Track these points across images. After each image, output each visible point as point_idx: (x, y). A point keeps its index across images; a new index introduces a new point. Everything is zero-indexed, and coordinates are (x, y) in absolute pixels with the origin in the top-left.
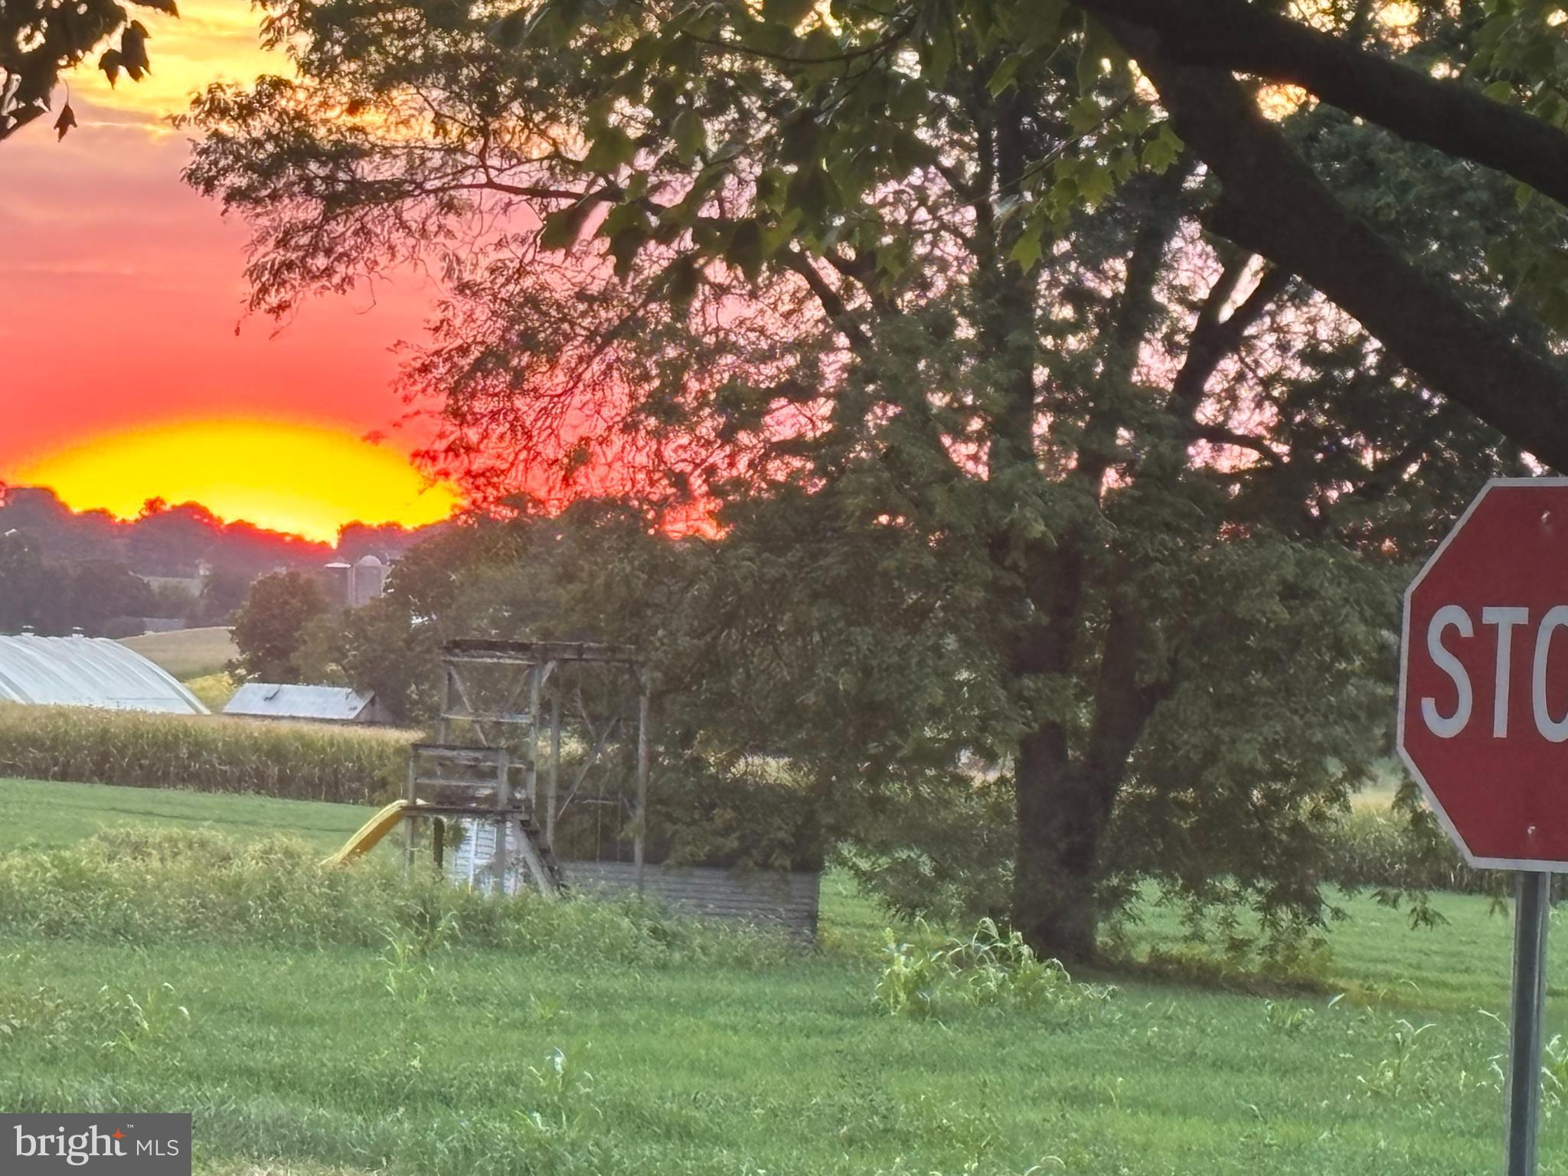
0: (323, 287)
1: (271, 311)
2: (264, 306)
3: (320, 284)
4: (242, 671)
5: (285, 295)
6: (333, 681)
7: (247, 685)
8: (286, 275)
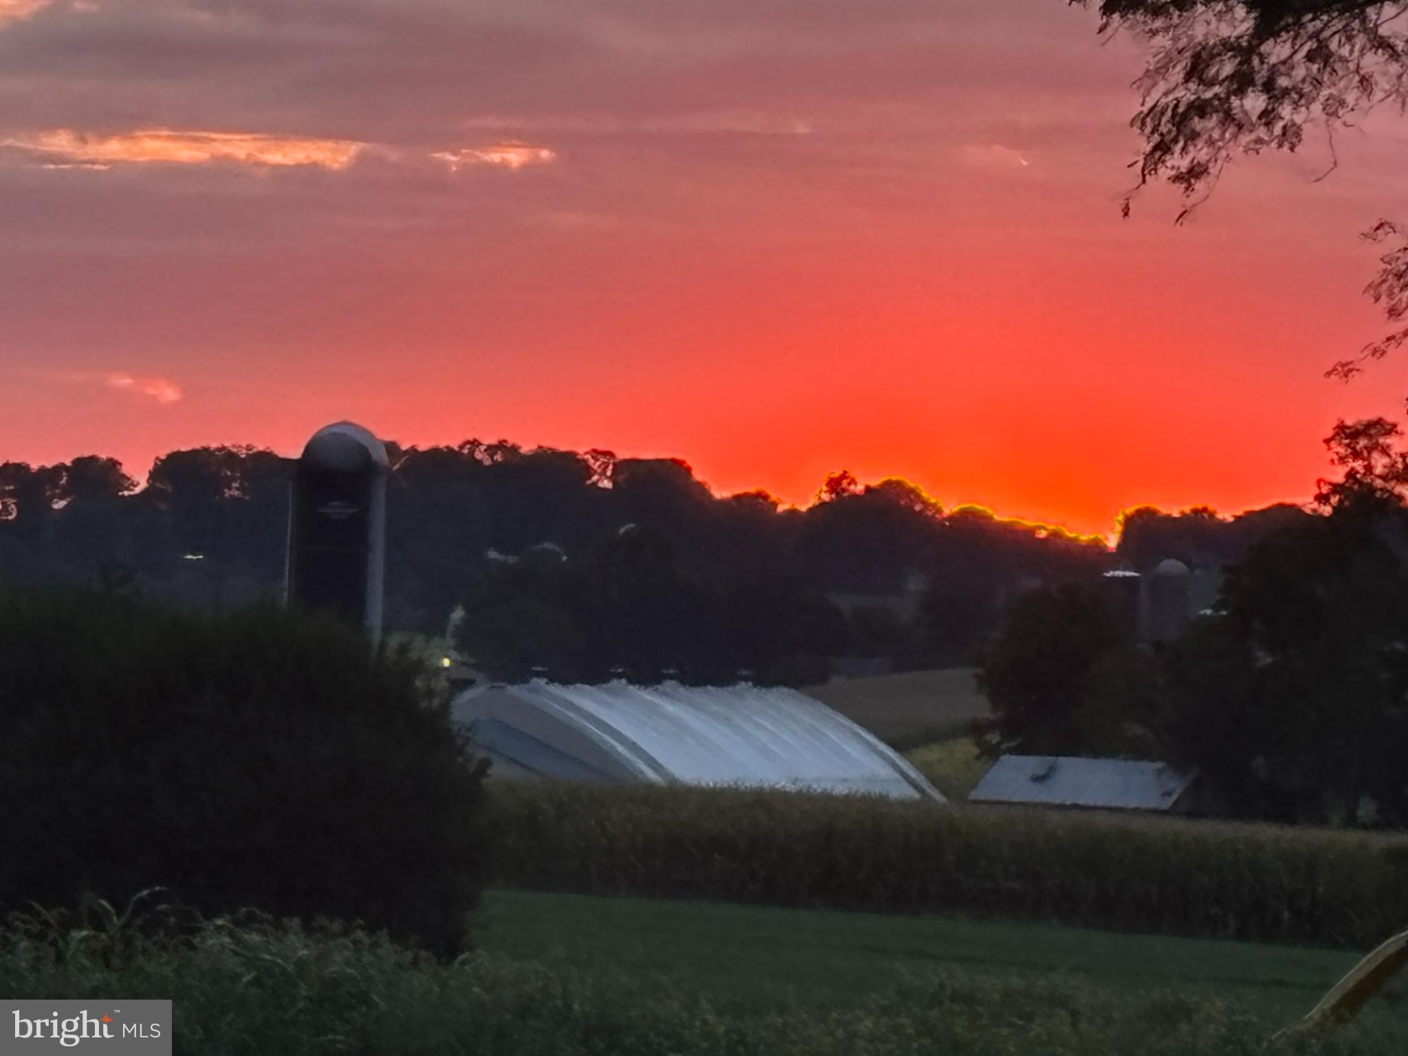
0: (1259, 141)
1: (1178, 178)
2: (1164, 173)
3: (1253, 136)
4: (994, 738)
5: (1200, 152)
6: (1138, 751)
7: (1004, 758)
8: (1197, 124)
